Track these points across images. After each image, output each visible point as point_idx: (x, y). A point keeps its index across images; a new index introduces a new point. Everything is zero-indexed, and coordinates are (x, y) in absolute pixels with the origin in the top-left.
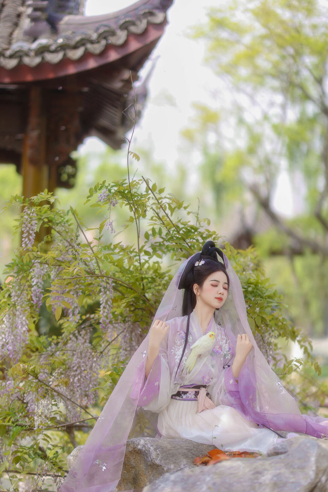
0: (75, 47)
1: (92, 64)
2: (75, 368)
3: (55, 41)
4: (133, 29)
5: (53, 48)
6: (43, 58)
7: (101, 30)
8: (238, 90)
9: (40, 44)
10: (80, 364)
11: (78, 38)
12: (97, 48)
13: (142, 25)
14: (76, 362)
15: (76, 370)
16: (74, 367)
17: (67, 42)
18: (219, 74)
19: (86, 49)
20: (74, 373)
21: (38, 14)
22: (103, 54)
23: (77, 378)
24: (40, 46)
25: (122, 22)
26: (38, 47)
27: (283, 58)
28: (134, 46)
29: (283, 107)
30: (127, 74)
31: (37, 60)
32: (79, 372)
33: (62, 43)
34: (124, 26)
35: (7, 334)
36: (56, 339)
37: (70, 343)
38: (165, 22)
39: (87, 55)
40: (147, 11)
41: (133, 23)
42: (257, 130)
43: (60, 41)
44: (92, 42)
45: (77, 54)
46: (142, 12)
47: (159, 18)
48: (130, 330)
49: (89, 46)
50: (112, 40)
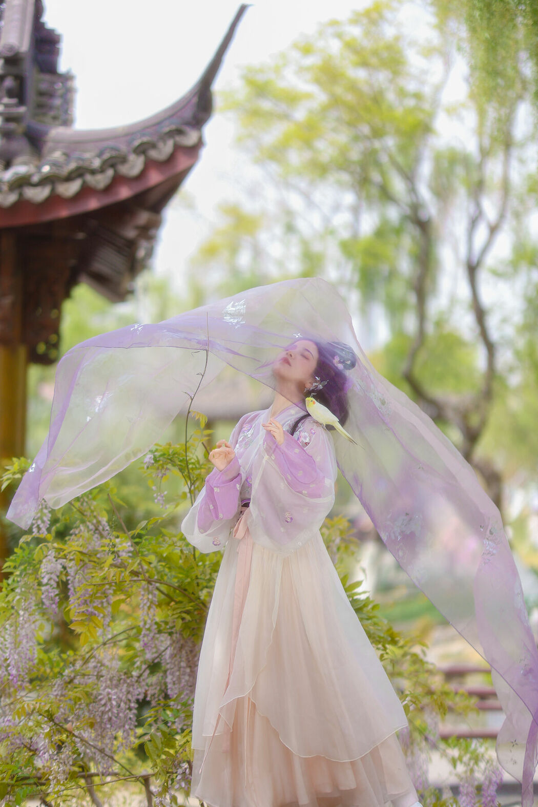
0: (69, 178)
1: (93, 204)
2: (103, 702)
3: (39, 168)
4: (153, 154)
5: (36, 179)
6: (21, 195)
7: (106, 156)
8: (288, 185)
9: (16, 174)
10: (110, 696)
11: (73, 166)
12: (101, 181)
13: (166, 148)
14: (105, 693)
15: (105, 705)
16: (101, 700)
17: (57, 172)
18: (258, 162)
19: (84, 183)
20: (103, 709)
21: (12, 126)
22: (109, 189)
23: (106, 716)
24: (16, 176)
25: (137, 143)
26: (13, 179)
27: (356, 138)
28: (155, 178)
29: (356, 211)
30: (143, 217)
31: (12, 198)
32: (110, 707)
33: (49, 172)
34: (141, 150)
35: (8, 651)
36: (73, 656)
37: (93, 662)
38: (200, 144)
39: (86, 191)
40: (173, 127)
41: (153, 146)
42: (317, 247)
43: (46, 169)
44: (93, 172)
45: (71, 189)
46: (167, 129)
47: (191, 138)
48: (178, 645)
49: (89, 178)
50: (124, 170)
